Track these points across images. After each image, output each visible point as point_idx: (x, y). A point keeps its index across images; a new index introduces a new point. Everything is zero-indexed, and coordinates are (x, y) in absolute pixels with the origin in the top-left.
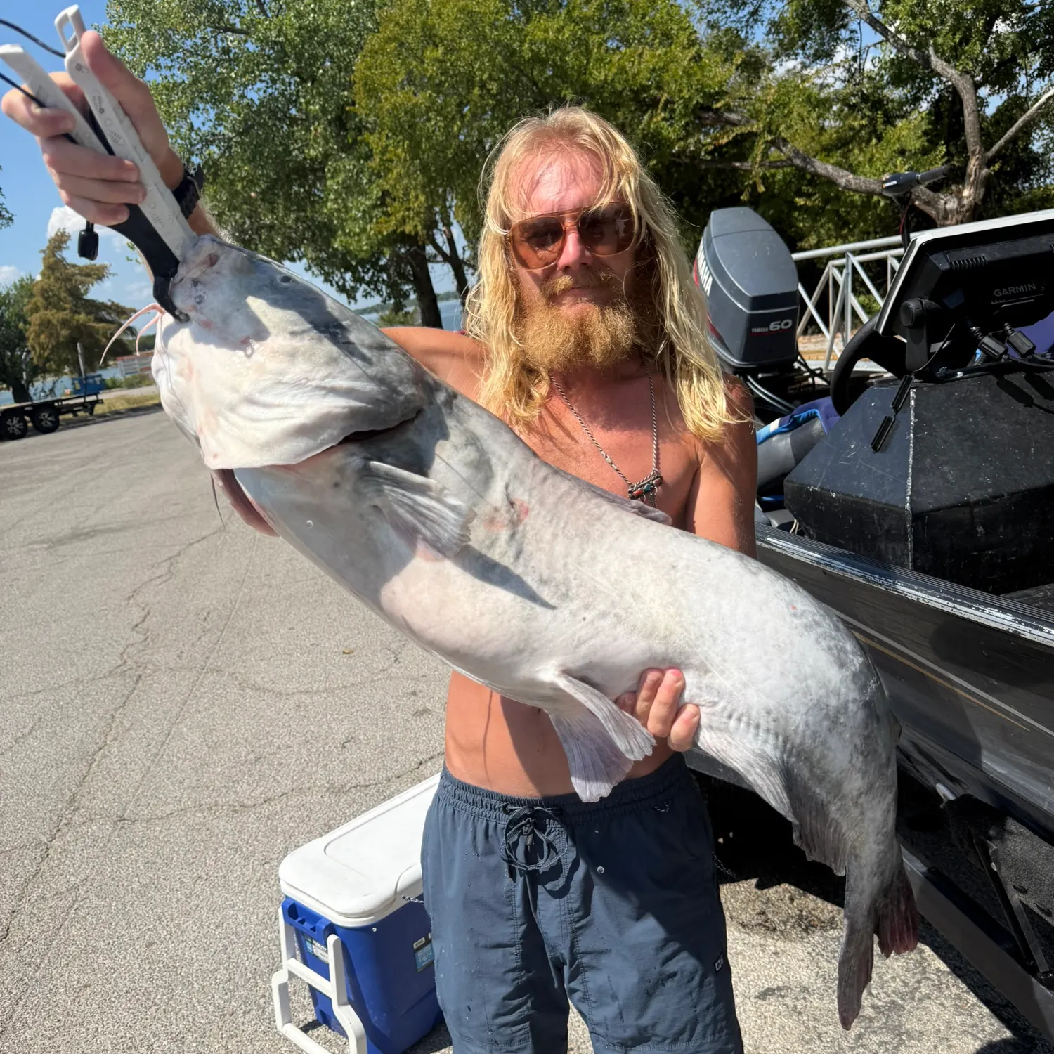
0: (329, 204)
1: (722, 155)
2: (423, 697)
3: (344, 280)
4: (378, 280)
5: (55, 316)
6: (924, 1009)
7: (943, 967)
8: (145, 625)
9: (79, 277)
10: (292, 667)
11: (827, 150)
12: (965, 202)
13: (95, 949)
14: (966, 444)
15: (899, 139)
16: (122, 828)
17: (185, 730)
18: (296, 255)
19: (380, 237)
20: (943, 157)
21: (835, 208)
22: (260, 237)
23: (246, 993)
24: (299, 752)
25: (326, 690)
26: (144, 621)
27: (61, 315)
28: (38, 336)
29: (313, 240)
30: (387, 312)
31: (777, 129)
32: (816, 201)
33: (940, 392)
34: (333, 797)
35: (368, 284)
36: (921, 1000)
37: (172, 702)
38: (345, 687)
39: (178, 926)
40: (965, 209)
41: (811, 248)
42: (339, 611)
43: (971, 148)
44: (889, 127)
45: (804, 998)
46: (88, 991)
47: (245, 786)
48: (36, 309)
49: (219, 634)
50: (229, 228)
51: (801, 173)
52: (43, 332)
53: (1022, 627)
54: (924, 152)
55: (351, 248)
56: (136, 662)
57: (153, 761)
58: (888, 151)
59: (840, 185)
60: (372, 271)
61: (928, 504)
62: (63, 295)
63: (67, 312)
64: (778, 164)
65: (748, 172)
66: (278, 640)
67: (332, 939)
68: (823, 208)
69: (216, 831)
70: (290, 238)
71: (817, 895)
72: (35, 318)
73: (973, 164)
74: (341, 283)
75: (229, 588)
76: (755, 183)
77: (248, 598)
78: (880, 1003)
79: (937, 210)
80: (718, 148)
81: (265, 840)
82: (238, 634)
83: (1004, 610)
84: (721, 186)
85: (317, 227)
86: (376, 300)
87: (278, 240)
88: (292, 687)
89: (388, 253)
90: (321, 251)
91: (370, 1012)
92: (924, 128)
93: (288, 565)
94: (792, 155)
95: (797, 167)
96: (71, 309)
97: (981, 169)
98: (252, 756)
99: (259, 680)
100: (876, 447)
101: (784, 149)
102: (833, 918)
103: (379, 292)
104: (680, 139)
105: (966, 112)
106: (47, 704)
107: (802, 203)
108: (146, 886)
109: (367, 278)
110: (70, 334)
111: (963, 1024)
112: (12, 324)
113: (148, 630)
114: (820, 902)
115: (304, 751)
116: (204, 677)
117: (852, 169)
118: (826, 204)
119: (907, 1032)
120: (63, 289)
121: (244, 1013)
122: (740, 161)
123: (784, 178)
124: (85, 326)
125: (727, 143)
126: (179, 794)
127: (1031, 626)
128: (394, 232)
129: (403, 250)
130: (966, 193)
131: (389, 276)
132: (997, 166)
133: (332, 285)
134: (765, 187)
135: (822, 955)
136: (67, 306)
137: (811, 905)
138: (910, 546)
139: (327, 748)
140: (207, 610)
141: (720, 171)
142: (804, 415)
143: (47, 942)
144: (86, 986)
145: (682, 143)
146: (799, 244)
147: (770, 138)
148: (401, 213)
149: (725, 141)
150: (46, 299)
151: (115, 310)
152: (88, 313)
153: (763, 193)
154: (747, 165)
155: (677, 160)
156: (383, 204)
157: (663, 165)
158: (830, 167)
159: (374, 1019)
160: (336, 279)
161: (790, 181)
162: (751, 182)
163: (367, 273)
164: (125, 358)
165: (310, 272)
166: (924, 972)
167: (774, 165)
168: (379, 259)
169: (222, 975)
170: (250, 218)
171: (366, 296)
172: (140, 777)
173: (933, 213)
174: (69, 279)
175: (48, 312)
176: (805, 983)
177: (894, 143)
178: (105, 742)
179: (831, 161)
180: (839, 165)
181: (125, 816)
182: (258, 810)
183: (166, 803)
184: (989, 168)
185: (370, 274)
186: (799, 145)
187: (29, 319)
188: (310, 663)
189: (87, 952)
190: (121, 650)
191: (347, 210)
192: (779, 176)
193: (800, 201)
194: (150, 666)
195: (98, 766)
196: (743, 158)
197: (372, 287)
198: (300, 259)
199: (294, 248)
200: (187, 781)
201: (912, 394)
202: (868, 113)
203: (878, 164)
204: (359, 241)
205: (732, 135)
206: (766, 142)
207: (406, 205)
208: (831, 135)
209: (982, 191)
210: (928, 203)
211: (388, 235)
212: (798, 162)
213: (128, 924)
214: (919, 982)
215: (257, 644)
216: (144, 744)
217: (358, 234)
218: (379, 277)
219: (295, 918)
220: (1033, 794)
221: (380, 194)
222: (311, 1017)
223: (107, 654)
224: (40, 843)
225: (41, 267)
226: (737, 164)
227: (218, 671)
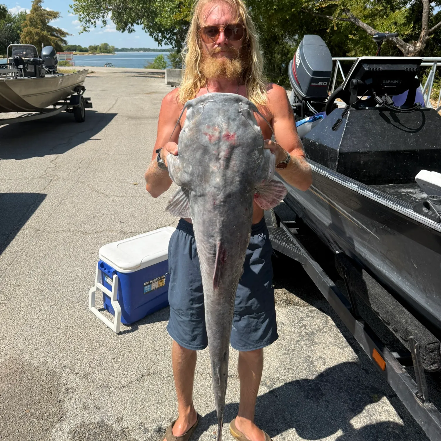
0: (157, 3)
1: (322, 11)
2: (162, 205)
3: (158, 36)
4: (172, 38)
5: (34, 30)
6: (323, 336)
7: (334, 324)
8: (56, 161)
9: (46, 15)
10: (113, 186)
11: (366, 17)
12: (417, 48)
13: (23, 273)
14: (364, 132)
15: (395, 18)
16: (38, 233)
17: (67, 202)
18: (139, 22)
19: (176, 20)
20: (411, 28)
21: (365, 42)
22: (126, 12)
23: (78, 296)
24: (111, 217)
25: (125, 197)
26: (55, 159)
27: (36, 30)
28: (25, 37)
29: (147, 17)
30: (174, 53)
31: (346, 5)
32: (357, 38)
33: (358, 113)
34: (122, 235)
35: (168, 39)
36: (323, 333)
37: (63, 191)
38: (132, 197)
39: (56, 270)
40: (416, 51)
41: (352, 56)
42: (135, 168)
43: (423, 27)
44: (392, 13)
45: (282, 326)
46: (19, 287)
47: (88, 226)
48: (26, 26)
49: (85, 169)
50: (113, 6)
51: (353, 25)
52: (27, 36)
53: (359, 190)
54: (404, 25)
55: (163, 23)
56: (51, 175)
57: (53, 211)
58: (390, 22)
59: (368, 32)
60: (170, 34)
61: (345, 150)
62: (38, 22)
63: (39, 29)
64: (344, 19)
65: (332, 20)
66: (109, 175)
67: (115, 276)
68: (359, 40)
69: (75, 240)
70: (138, 15)
71: (294, 294)
72: (25, 30)
73: (423, 33)
74: (156, 37)
75: (92, 153)
76: (333, 26)
77: (98, 158)
78: (308, 332)
79: (405, 50)
80: (321, 9)
81: (93, 246)
82: (93, 170)
83: (355, 184)
84: (320, 24)
85: (151, 12)
86: (170, 47)
87: (133, 14)
88: (111, 193)
89: (178, 27)
90: (150, 22)
91: (125, 305)
92: (406, 15)
93: (117, 148)
94: (350, 17)
95: (352, 23)
96: (41, 28)
97: (426, 36)
98: (92, 216)
99: (99, 189)
100: (333, 129)
101: (348, 14)
102: (298, 302)
103: (171, 44)
104: (306, 2)
105: (424, 11)
106: (13, 184)
107: (351, 37)
108: (45, 255)
109: (168, 37)
110: (39, 39)
111: (335, 342)
112: (15, 30)
113: (57, 163)
114: (295, 296)
115: (113, 217)
116: (77, 184)
117: (374, 27)
118: (361, 39)
119: (315, 342)
120: (39, 19)
121: (77, 302)
122: (329, 16)
123: (346, 25)
124: (46, 36)
125: (325, 7)
126: (62, 225)
127: (362, 189)
128: (182, 19)
129: (184, 28)
130: (418, 45)
131: (177, 37)
132: (432, 36)
133: (152, 37)
134: (337, 28)
135: (291, 313)
136: (39, 27)
137: (292, 297)
138: (337, 164)
139: (122, 217)
140: (82, 159)
141: (320, 18)
142: (318, 116)
143: (5, 268)
144: (18, 285)
145: (306, 4)
146: (347, 54)
147: (342, 8)
148: (186, 12)
149: (324, 6)
150: (31, 22)
151: (59, 32)
152: (48, 31)
153: (336, 30)
154: (332, 18)
155: (304, 11)
156: (179, 7)
157: (297, 12)
158: (365, 24)
159: (125, 308)
160: (155, 35)
161: (348, 27)
162: (332, 25)
163: (168, 35)
164: (61, 53)
165: (144, 30)
166: (326, 324)
167: (342, 19)
168: (174, 30)
169: (70, 289)
170: (123, 3)
171: (166, 44)
172: (47, 217)
173: (403, 50)
174: (42, 15)
175: (31, 28)
176: (283, 322)
177: (393, 19)
178: (35, 202)
179: (366, 22)
180: (369, 24)
181: (40, 229)
182: (92, 235)
183: (56, 227)
184: (429, 36)
185: (169, 35)
186: (355, 13)
187: (23, 29)
188: (120, 186)
189: (20, 274)
190: (45, 169)
191: (164, 7)
192: (344, 24)
193: (351, 36)
194: (56, 177)
195: (31, 210)
196: (331, 14)
197: (169, 41)
198: (141, 24)
199: (139, 19)
200: (66, 221)
201: (349, 112)
202: (385, 4)
203: (385, 27)
204: (167, 21)
205: (327, 4)
206: (341, 9)
207: (188, 9)
208: (369, 11)
209: (425, 45)
210: (402, 46)
211: (179, 20)
212: (352, 20)
213: (37, 267)
214: (324, 327)
215: (100, 175)
216: (50, 205)
217: (167, 18)
218: (172, 37)
219: (103, 268)
220: (360, 251)
221: (179, 3)
222: (102, 307)
223: (39, 170)
224: (6, 234)
225: (31, 8)
226: (328, 17)
227: (83, 183)
